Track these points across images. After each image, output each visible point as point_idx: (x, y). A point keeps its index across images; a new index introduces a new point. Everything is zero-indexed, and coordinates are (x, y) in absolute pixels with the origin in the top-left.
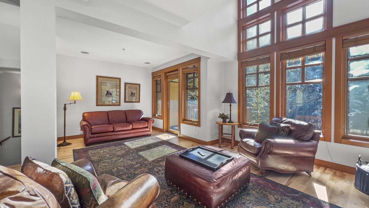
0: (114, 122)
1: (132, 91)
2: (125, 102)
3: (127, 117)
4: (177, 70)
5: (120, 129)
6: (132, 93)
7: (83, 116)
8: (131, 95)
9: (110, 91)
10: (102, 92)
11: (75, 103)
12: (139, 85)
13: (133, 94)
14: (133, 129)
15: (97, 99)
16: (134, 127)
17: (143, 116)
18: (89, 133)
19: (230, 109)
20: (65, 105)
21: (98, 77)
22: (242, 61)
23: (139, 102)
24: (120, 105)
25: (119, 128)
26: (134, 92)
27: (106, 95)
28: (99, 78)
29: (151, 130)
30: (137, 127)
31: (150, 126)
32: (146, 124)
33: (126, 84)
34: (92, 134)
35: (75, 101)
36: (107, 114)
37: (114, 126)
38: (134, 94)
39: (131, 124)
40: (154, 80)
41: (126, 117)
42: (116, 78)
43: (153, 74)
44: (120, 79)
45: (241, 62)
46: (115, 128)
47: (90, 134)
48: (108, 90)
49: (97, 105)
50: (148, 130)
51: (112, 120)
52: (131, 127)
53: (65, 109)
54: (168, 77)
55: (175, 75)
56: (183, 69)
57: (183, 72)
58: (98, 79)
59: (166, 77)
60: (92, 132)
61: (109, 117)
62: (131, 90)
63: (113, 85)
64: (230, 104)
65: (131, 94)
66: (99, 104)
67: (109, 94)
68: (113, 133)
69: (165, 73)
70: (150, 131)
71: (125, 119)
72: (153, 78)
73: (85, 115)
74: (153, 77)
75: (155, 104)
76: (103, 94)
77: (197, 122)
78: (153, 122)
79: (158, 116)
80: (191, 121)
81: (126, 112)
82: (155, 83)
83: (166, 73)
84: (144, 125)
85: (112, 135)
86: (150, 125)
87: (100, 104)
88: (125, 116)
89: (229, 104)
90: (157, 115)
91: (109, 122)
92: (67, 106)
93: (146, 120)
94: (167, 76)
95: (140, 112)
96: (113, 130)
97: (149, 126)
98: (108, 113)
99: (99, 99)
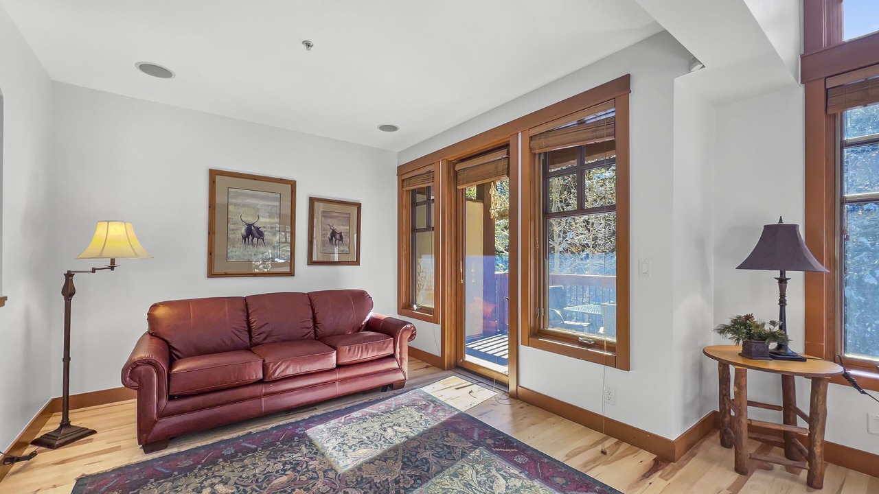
0: (269, 340)
1: (335, 227)
2: (311, 262)
3: (318, 317)
4: (506, 146)
5: (290, 371)
6: (334, 233)
7: (152, 319)
8: (331, 240)
9: (257, 225)
10: (231, 226)
11: (112, 268)
12: (359, 206)
13: (338, 236)
14: (339, 366)
15: (211, 254)
16: (345, 360)
17: (371, 315)
18: (159, 397)
19: (783, 295)
20: (69, 275)
21: (214, 174)
22: (831, 83)
23: (357, 263)
24: (291, 274)
25: (287, 367)
26: (340, 228)
27: (244, 238)
28: (217, 176)
29: (405, 367)
30: (357, 357)
31: (401, 353)
32: (387, 347)
33: (312, 201)
34: (171, 398)
35: (113, 261)
36: (243, 307)
37: (267, 361)
38: (341, 237)
39: (335, 348)
40: (405, 189)
41: (314, 319)
42: (281, 181)
43: (401, 170)
44: (293, 184)
45: (827, 91)
46: (271, 367)
47: (164, 401)
48: (250, 220)
49: (212, 274)
50: (395, 365)
51: (263, 329)
52: (332, 360)
53: (68, 292)
54: (459, 177)
55: (493, 166)
56: (531, 138)
57: (531, 149)
58: (214, 182)
59: (455, 177)
60: (173, 391)
61: (252, 319)
62: (330, 221)
63: (269, 206)
64: (782, 273)
65: (329, 235)
66: (216, 270)
67: (253, 233)
68: (263, 389)
69: (449, 162)
70: (400, 369)
71: (311, 324)
72: (402, 183)
73: (160, 312)
74: (403, 180)
75: (408, 271)
76: (231, 236)
77: (611, 347)
78: (412, 337)
79: (422, 309)
80: (573, 339)
81: (313, 298)
82: (407, 200)
83: (451, 164)
84: (380, 350)
85: (258, 397)
86: (401, 348)
87: (223, 271)
88: (311, 315)
89: (777, 273)
90: (415, 307)
91: (251, 337)
92: (76, 280)
93: (386, 329)
94: (456, 174)
95: (360, 299)
96: (264, 374)
97: (398, 350)
98: (246, 304)
99: (217, 252)
